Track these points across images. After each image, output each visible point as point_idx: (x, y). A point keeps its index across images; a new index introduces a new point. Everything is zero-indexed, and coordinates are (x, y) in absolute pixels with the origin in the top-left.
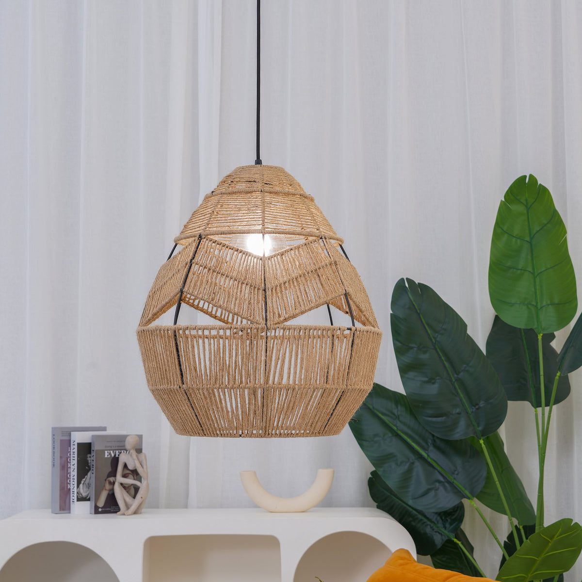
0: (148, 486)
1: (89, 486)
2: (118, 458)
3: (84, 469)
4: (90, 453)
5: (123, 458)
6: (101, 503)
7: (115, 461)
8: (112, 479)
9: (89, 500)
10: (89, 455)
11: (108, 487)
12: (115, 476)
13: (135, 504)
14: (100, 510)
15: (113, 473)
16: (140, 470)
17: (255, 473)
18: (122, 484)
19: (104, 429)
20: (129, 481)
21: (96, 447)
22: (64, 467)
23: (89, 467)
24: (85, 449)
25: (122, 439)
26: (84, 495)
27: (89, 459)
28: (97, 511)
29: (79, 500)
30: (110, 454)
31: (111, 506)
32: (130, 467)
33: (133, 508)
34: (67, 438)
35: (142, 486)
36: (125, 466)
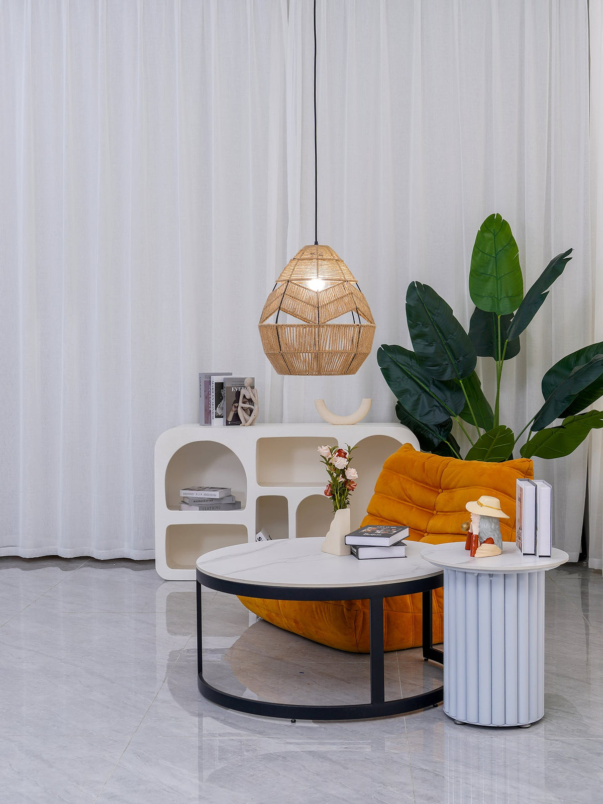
0: (258, 408)
1: (222, 408)
2: (240, 392)
3: (219, 398)
5: (243, 392)
6: (230, 419)
7: (238, 393)
8: (236, 405)
9: (222, 417)
10: (222, 390)
11: (234, 409)
12: (238, 403)
13: (251, 419)
14: (229, 423)
15: (237, 401)
16: (253, 399)
17: (323, 401)
18: (242, 407)
19: (231, 374)
20: (247, 406)
21: (226, 385)
22: (207, 397)
23: (222, 397)
24: (220, 386)
25: (242, 380)
26: (220, 414)
27: (222, 392)
28: (227, 424)
29: (216, 417)
30: (235, 389)
31: (236, 421)
32: (248, 397)
33: (249, 422)
34: (209, 380)
35: (255, 408)
36: (244, 397)
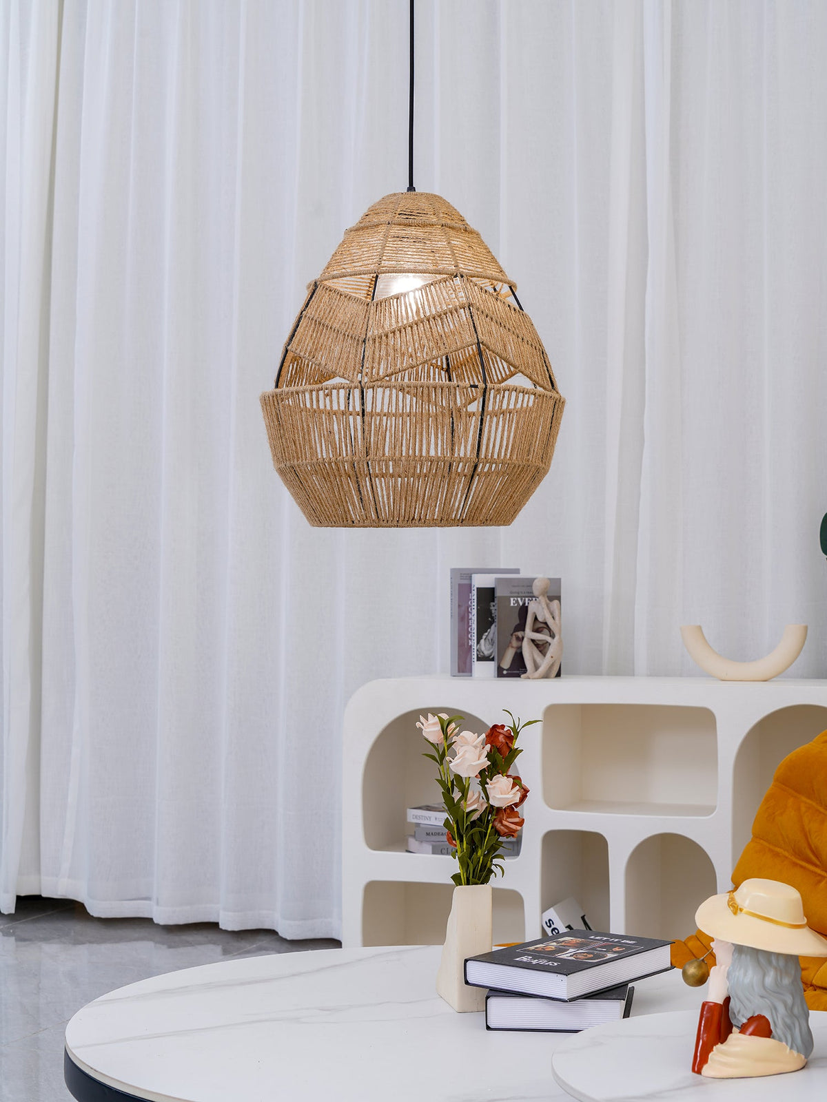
0: (560, 641)
1: (492, 643)
2: (527, 607)
3: (486, 621)
4: (493, 601)
5: (533, 607)
6: (506, 664)
7: (524, 610)
8: (520, 634)
9: (493, 660)
10: (492, 604)
11: (515, 643)
12: (524, 630)
13: (544, 663)
14: (505, 672)
15: (521, 627)
16: (550, 622)
17: (700, 628)
18: (533, 641)
19: (517, 571)
20: (538, 636)
21: (498, 594)
22: (463, 618)
23: (492, 618)
24: (487, 595)
25: (530, 582)
26: (487, 653)
27: (492, 608)
28: (500, 673)
29: (479, 659)
30: (517, 602)
31: (518, 668)
32: (540, 619)
33: (542, 669)
34: (466, 582)
35: (554, 643)
36: (536, 619)
